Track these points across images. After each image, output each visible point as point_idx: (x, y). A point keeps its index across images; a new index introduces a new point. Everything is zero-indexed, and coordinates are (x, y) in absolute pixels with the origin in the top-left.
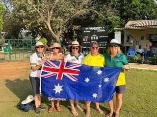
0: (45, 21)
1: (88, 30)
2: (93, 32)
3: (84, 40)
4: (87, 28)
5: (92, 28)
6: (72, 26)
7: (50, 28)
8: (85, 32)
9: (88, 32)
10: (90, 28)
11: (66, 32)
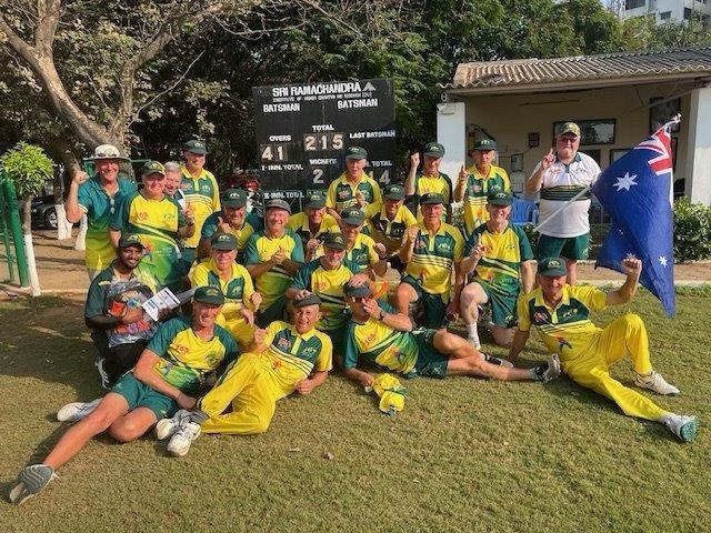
0: (19, 43)
1: (284, 98)
2: (313, 112)
3: (267, 154)
4: (278, 91)
5: (307, 90)
6: (184, 84)
7: (57, 88)
8: (268, 109)
9: (286, 108)
10: (297, 91)
11: (155, 114)
